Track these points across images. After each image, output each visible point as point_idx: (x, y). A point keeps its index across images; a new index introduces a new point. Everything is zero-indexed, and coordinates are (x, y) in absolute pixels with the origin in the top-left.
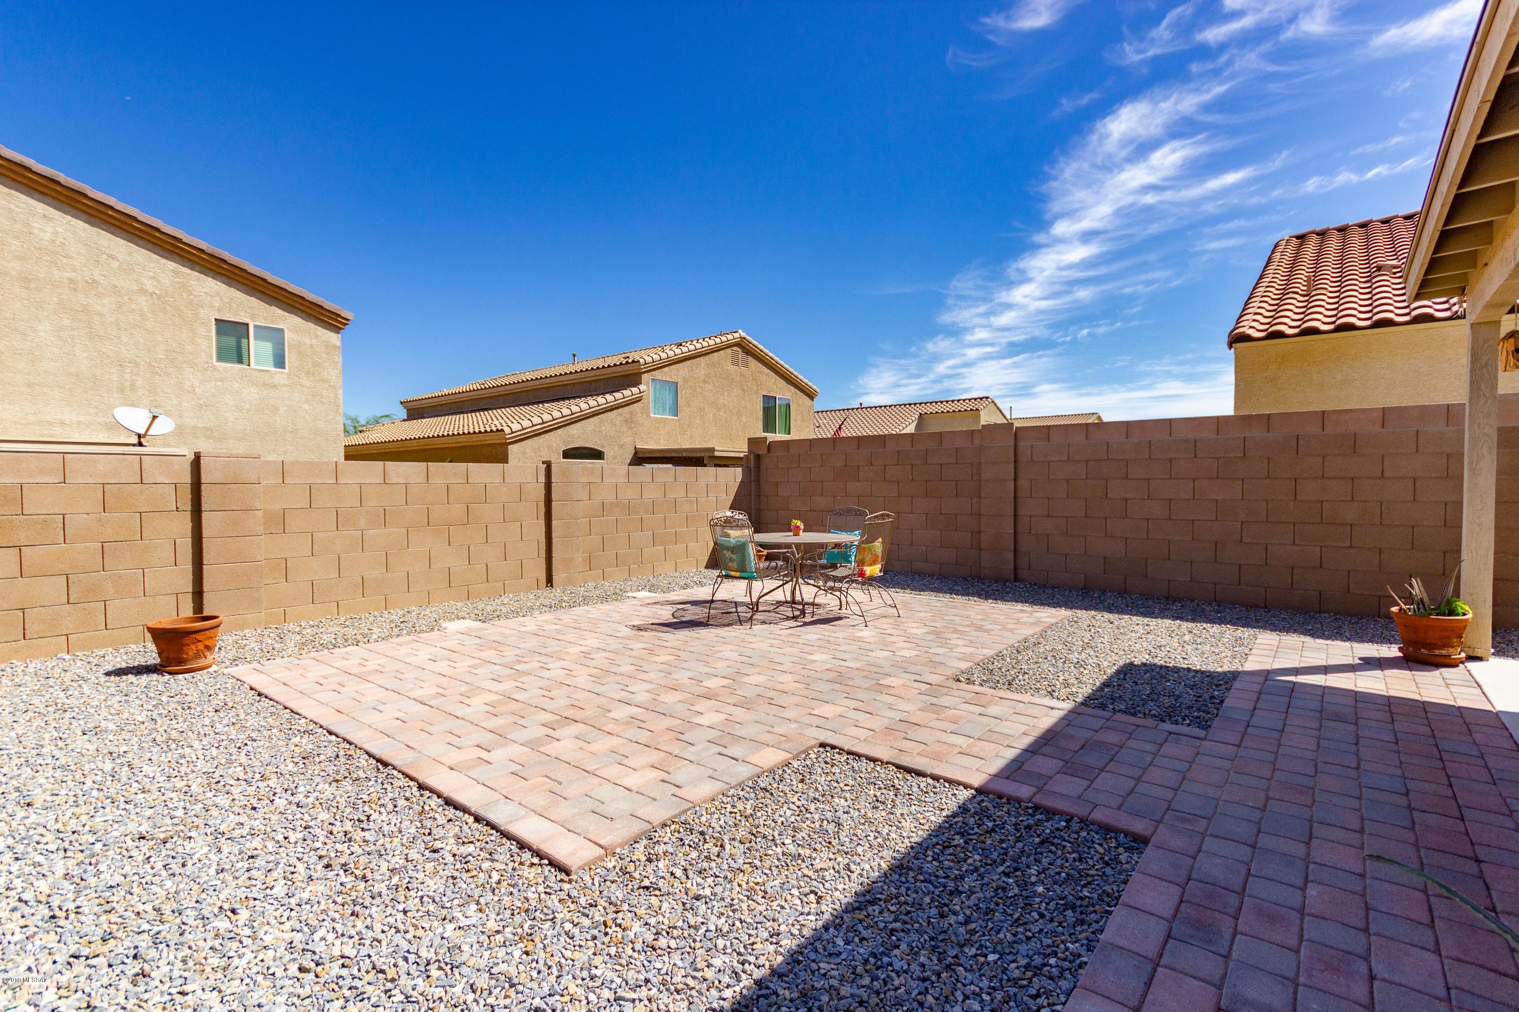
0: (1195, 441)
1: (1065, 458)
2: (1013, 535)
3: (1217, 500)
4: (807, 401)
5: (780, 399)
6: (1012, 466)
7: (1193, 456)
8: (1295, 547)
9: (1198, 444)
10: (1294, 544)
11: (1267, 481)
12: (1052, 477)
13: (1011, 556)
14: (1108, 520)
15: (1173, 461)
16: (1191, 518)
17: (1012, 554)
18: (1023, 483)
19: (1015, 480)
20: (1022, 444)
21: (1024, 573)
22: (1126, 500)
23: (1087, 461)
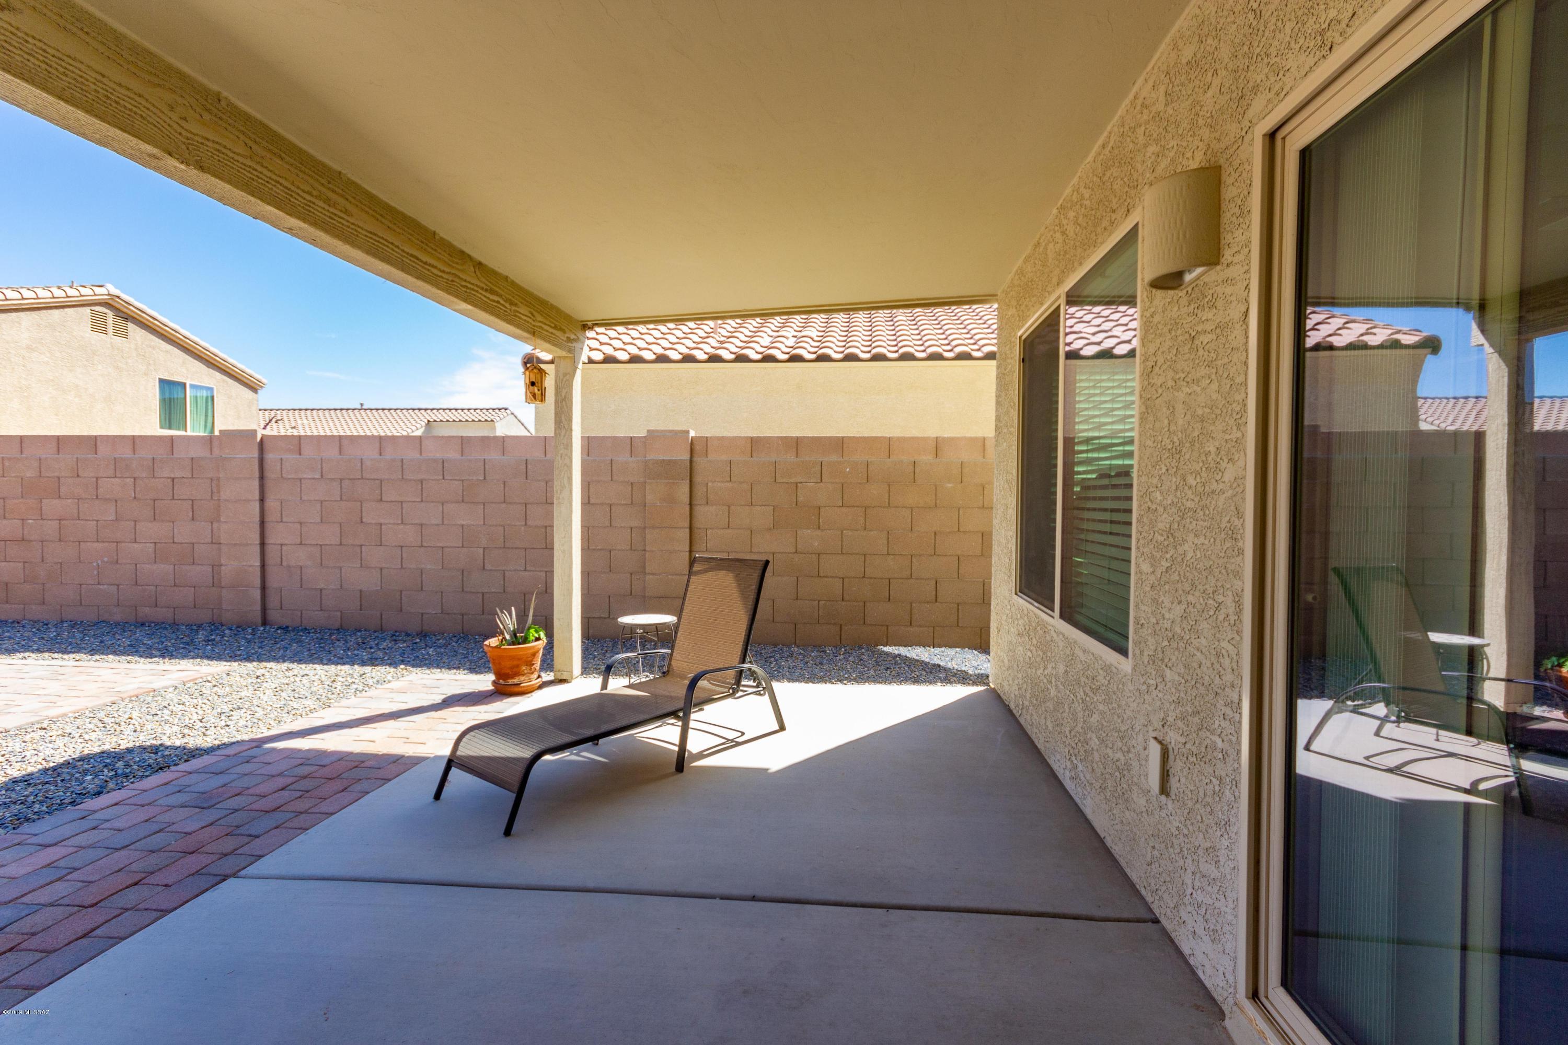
0: (443, 462)
1: (318, 476)
2: (258, 569)
3: (463, 526)
4: (247, 393)
5: (192, 386)
6: (256, 483)
7: (441, 477)
8: (526, 573)
9: (446, 465)
10: (525, 570)
11: (504, 505)
12: (304, 498)
13: (257, 594)
14: (363, 548)
15: (424, 483)
16: (441, 545)
17: (258, 592)
18: (272, 503)
19: (262, 500)
20: (270, 456)
21: (274, 615)
22: (381, 525)
23: (341, 480)
